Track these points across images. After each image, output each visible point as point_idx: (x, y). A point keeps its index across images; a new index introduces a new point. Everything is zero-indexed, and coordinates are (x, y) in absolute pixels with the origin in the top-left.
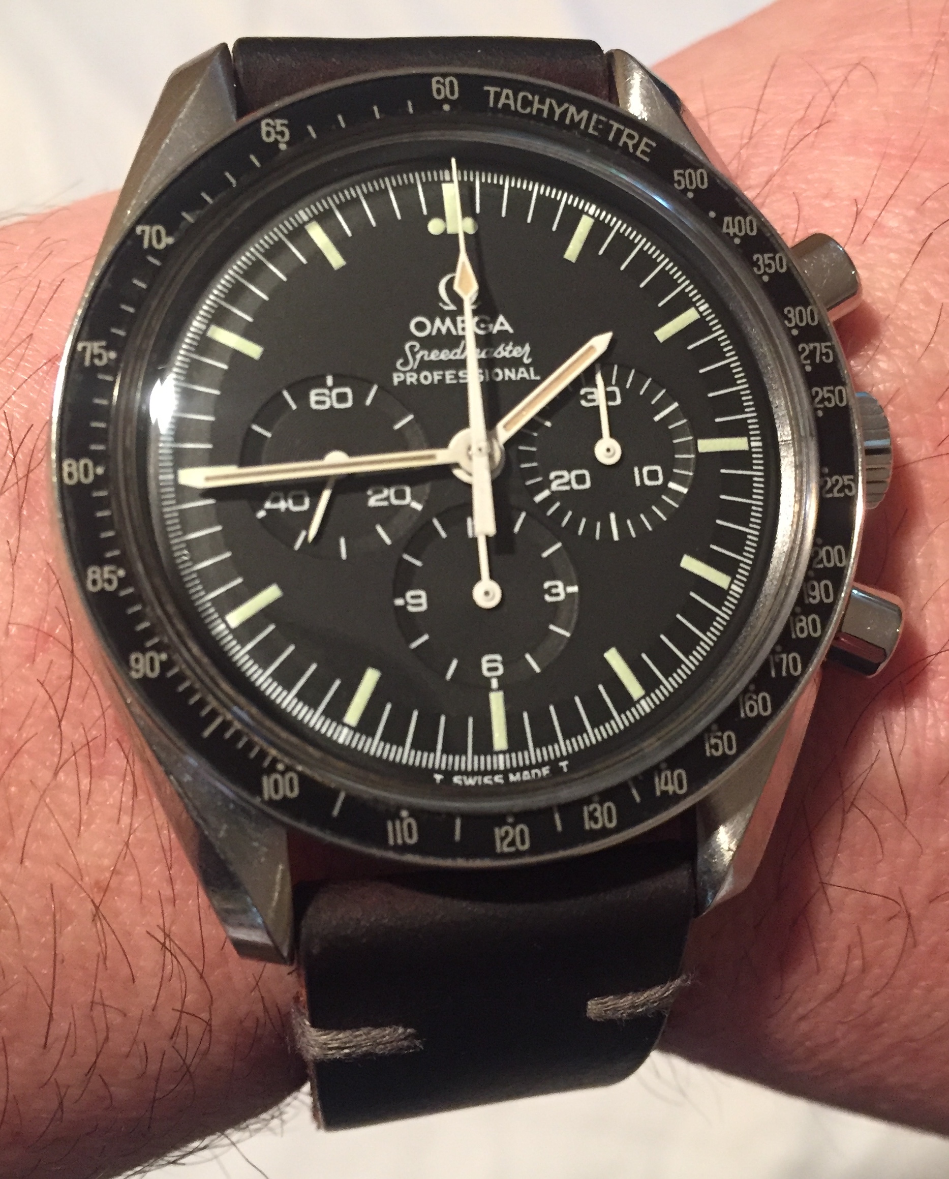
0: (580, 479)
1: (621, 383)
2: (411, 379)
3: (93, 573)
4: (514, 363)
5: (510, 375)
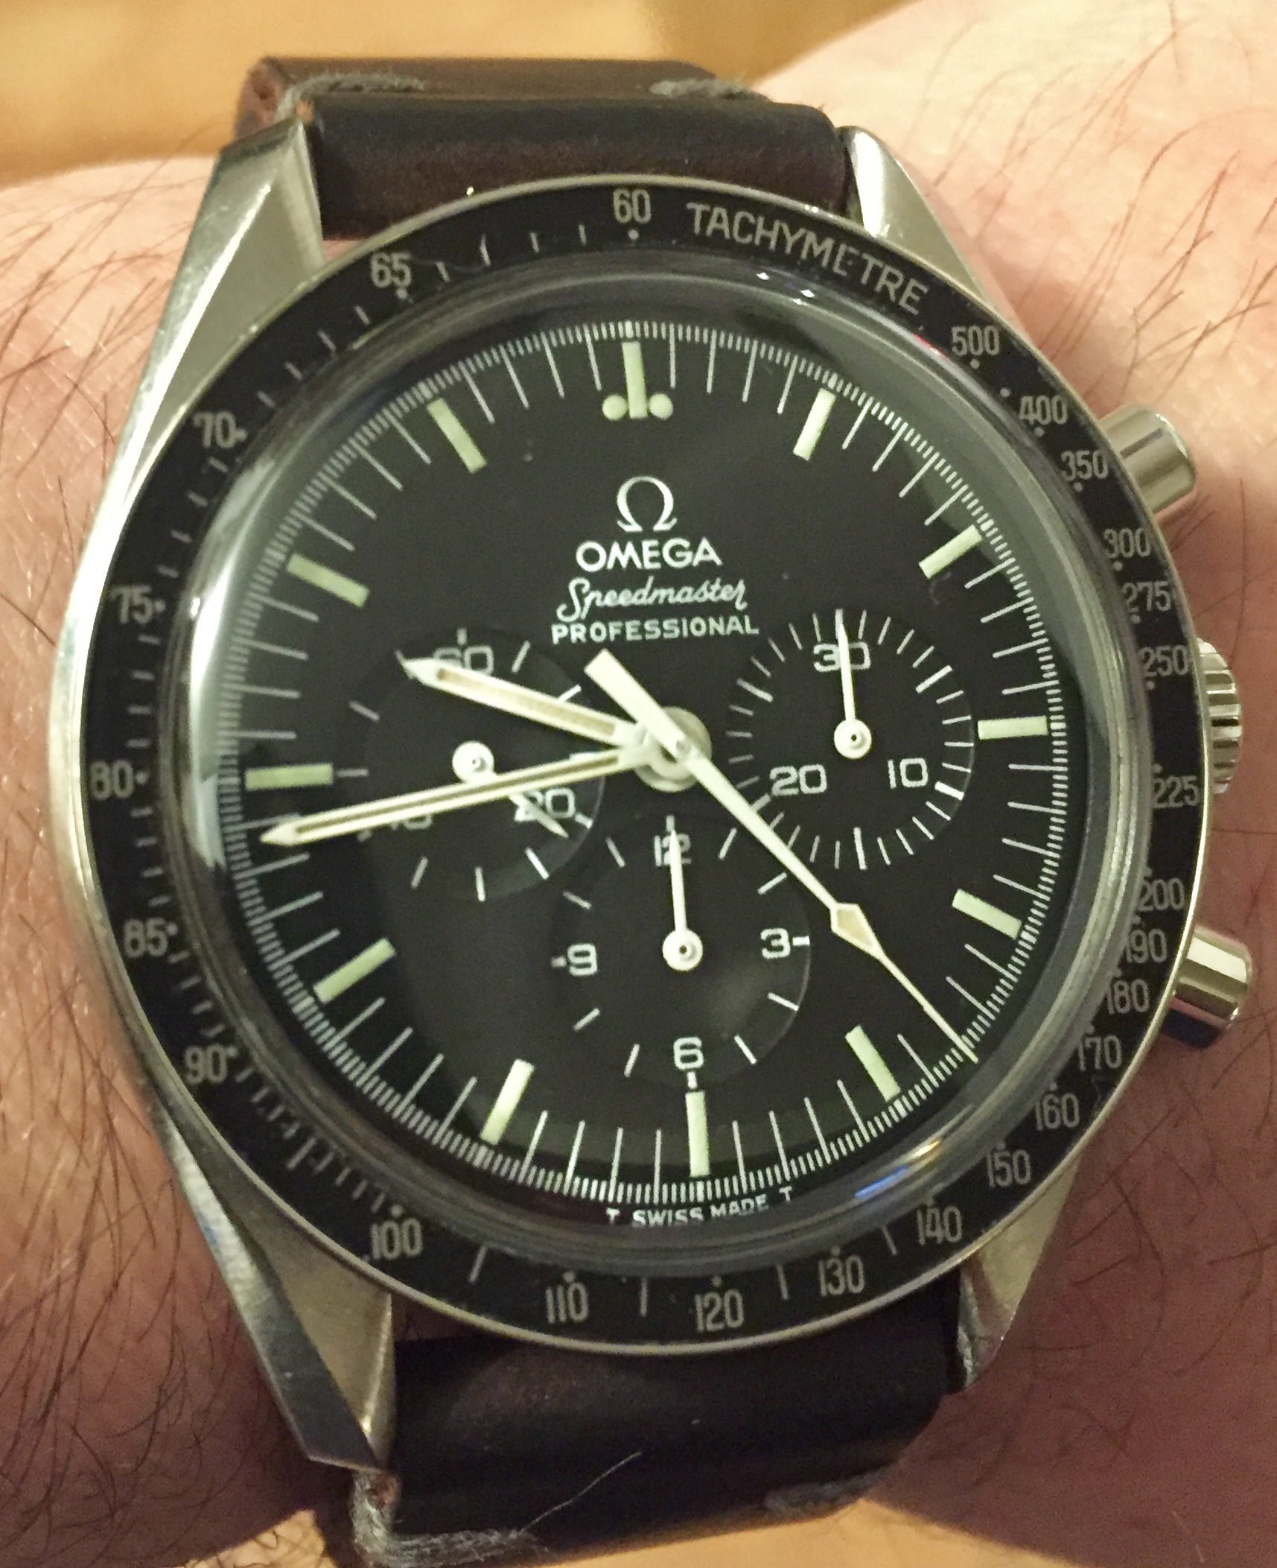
0: (813, 779)
1: (871, 637)
2: (578, 634)
3: (132, 929)
4: (722, 610)
5: (716, 626)
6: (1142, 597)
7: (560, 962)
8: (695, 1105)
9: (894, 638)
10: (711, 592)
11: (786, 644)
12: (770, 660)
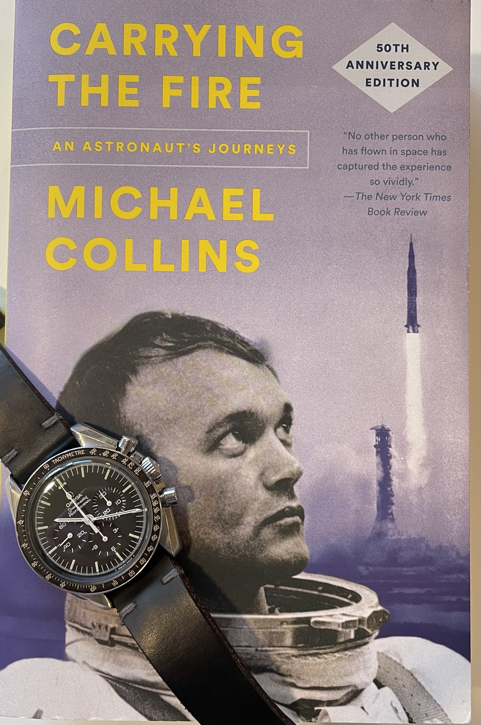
0: (108, 510)
1: (104, 491)
2: (72, 514)
3: (47, 577)
4: (86, 500)
5: (86, 502)
6: (130, 465)
7: (93, 549)
8: (117, 554)
9: (107, 489)
10: (83, 500)
11: (96, 498)
12: (95, 501)
